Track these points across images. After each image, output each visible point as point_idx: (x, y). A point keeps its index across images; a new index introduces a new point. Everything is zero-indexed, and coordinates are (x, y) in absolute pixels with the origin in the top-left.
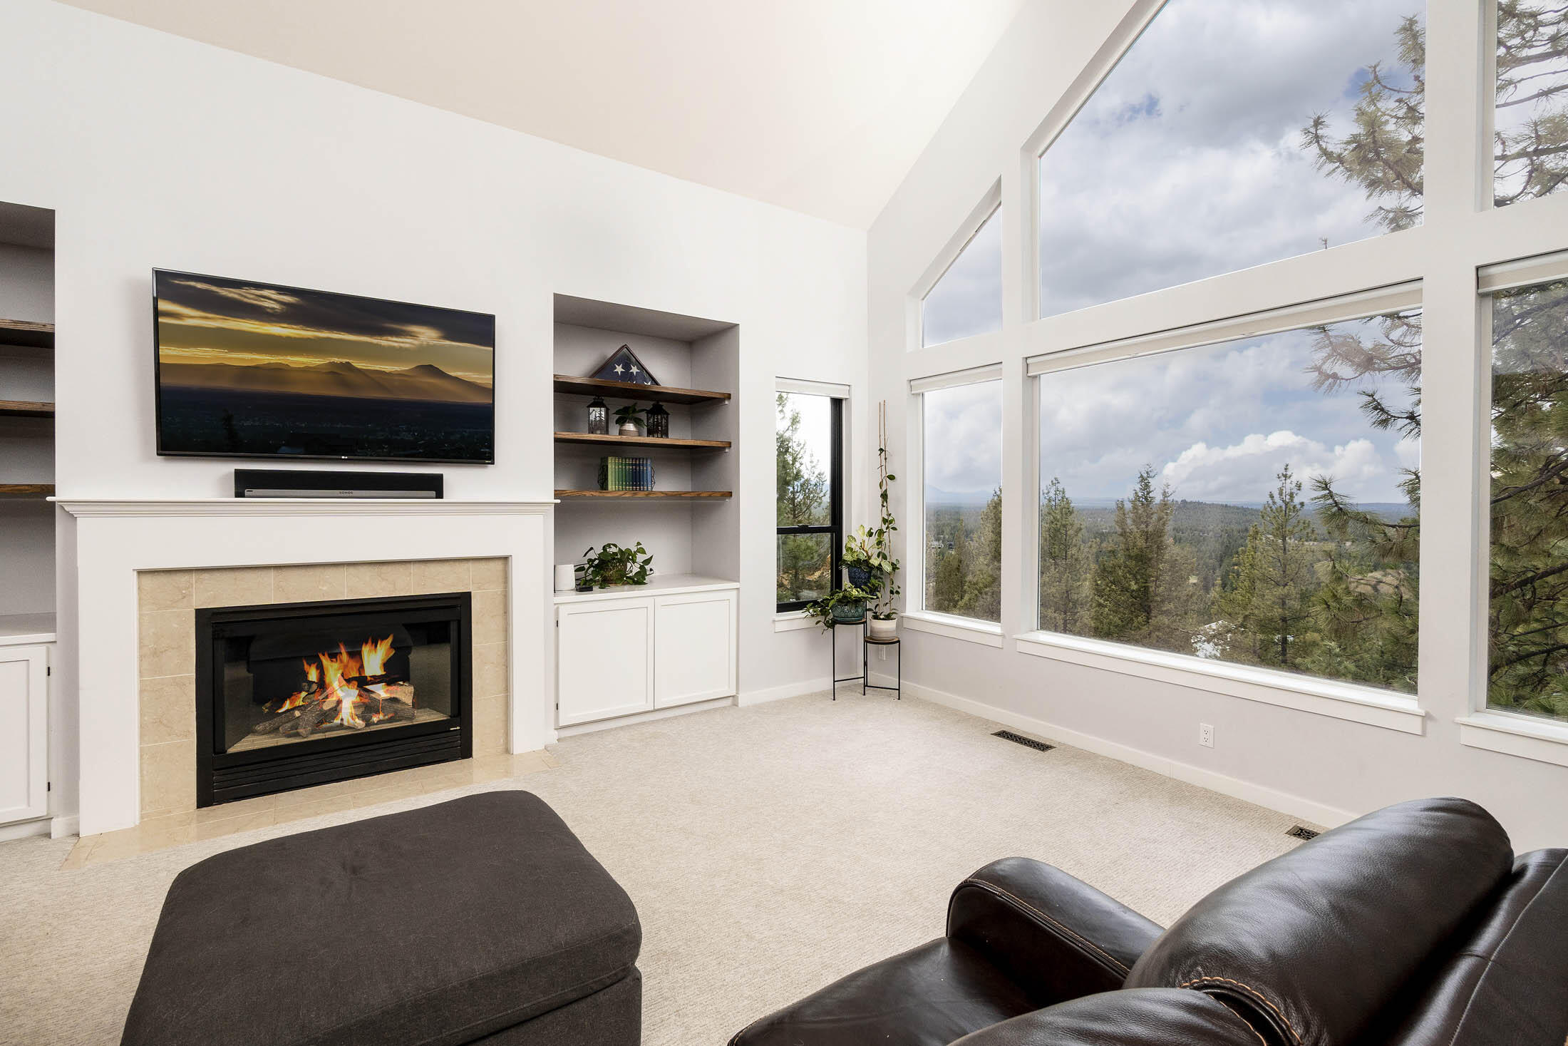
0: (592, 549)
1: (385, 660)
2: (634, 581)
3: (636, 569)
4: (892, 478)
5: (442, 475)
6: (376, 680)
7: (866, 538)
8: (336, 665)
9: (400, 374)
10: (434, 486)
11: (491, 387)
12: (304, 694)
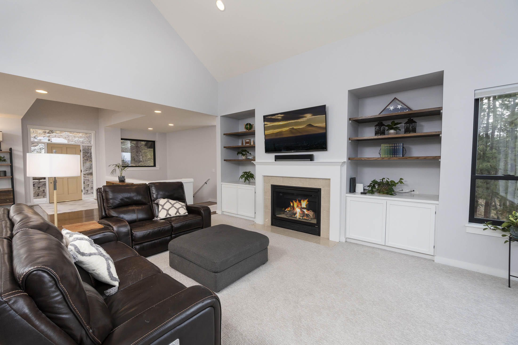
1: (306, 204)
6: (304, 208)
8: (296, 203)
9: (303, 128)
12: (290, 208)
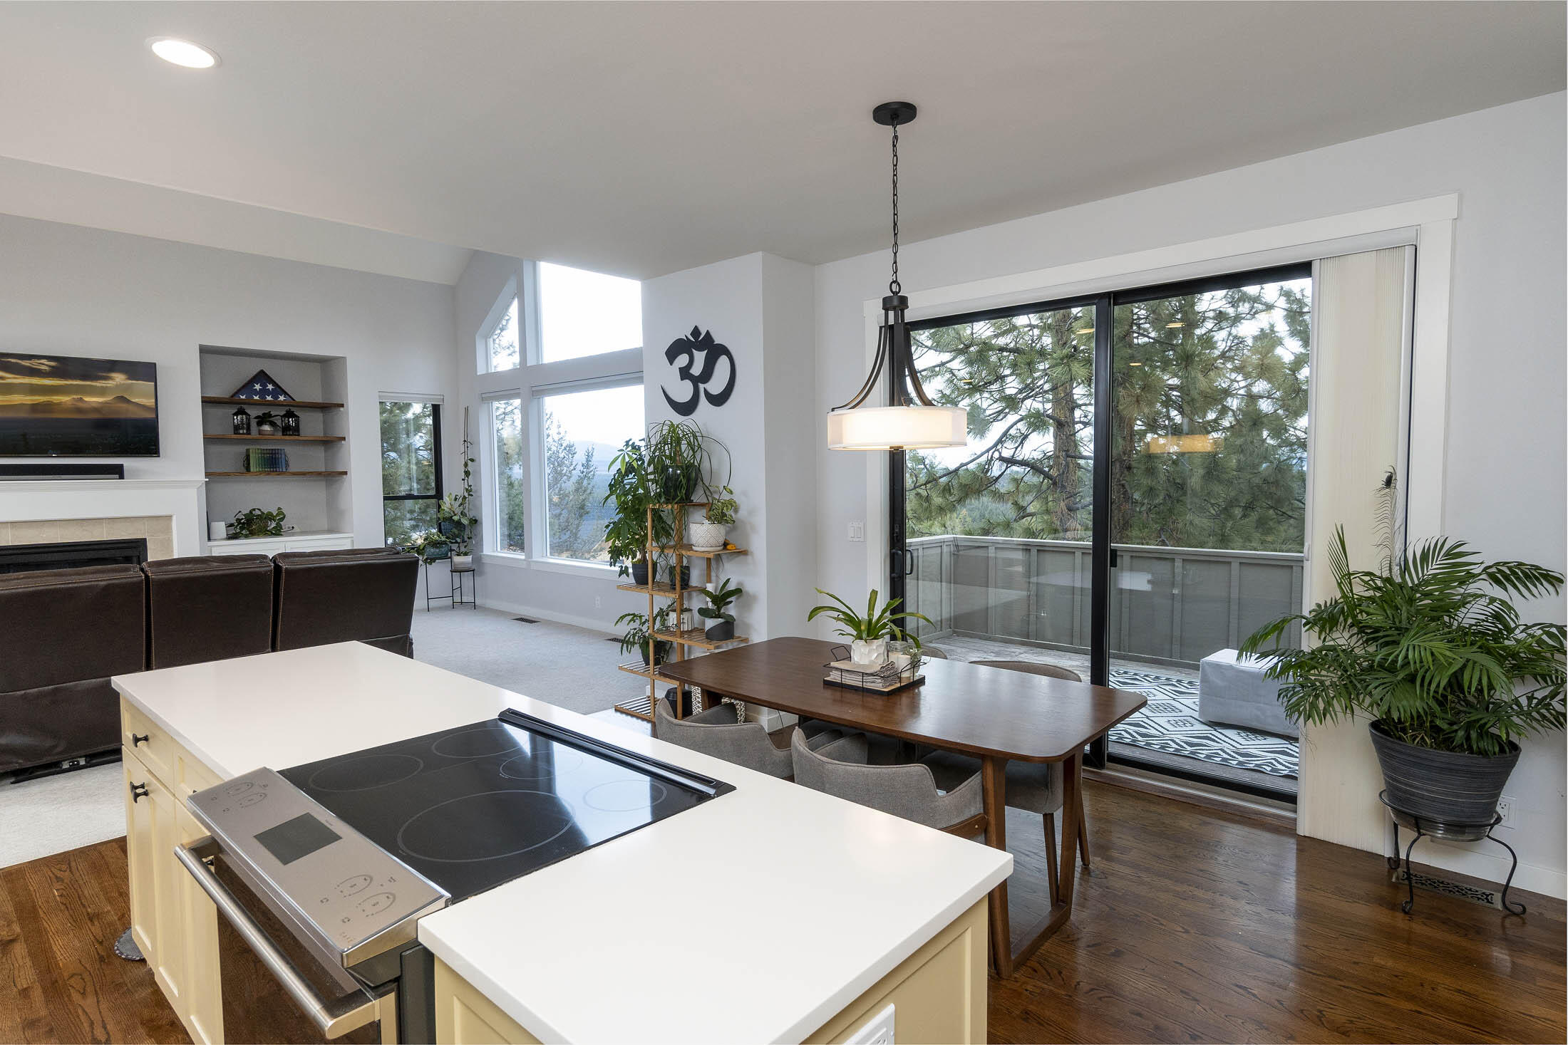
0: (240, 512)
2: (272, 533)
3: (274, 525)
4: (472, 460)
5: (122, 465)
7: (453, 502)
10: (118, 471)
11: (154, 407)
